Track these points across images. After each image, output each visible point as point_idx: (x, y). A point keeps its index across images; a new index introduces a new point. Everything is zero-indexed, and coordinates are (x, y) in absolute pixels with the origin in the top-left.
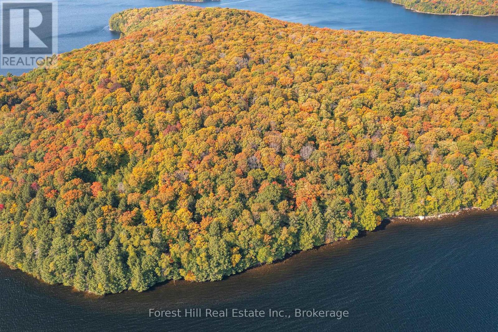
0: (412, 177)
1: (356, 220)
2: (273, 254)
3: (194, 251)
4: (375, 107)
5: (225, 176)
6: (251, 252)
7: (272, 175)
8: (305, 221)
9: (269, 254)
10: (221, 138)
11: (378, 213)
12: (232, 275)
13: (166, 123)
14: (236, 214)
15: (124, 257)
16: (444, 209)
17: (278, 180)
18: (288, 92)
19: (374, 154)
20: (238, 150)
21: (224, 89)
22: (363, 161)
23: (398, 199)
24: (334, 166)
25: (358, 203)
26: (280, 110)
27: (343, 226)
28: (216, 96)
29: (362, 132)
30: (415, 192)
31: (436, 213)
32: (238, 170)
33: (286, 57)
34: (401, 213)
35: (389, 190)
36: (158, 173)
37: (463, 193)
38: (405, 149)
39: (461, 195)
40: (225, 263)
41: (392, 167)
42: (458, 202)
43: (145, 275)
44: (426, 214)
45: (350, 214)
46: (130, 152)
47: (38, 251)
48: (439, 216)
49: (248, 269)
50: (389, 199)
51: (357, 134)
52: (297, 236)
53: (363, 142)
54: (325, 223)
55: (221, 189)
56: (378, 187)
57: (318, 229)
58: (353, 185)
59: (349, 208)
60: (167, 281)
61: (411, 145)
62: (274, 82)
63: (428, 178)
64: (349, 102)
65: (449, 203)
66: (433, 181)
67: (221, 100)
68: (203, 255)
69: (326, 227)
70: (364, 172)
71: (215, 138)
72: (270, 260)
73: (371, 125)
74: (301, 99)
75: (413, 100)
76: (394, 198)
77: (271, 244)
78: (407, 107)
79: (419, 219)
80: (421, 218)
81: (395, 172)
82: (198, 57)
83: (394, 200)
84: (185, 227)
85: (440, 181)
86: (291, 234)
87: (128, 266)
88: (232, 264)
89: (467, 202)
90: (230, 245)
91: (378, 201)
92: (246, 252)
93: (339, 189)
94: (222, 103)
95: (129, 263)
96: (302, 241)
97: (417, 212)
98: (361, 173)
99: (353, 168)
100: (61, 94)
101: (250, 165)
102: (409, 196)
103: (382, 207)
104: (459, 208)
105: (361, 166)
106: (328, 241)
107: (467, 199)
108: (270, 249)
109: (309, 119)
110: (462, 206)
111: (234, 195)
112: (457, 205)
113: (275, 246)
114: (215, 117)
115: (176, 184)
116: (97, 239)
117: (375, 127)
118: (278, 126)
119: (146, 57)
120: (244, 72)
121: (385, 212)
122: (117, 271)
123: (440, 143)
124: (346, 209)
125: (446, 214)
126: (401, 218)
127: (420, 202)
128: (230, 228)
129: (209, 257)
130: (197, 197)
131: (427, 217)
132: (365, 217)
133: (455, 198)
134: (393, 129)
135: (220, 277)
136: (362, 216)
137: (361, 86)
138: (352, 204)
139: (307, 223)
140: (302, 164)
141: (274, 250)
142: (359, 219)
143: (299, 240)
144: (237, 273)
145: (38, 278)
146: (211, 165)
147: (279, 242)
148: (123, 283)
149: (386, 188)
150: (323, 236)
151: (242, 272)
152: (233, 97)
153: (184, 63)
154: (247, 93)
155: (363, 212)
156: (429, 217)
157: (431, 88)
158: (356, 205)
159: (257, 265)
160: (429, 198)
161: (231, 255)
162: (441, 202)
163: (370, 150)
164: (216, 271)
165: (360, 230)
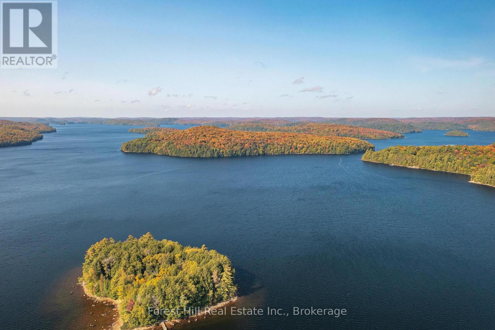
3: (226, 151)
4: (263, 138)
5: (230, 142)
7: (239, 143)
9: (240, 153)
10: (227, 138)
11: (263, 152)
13: (213, 137)
14: (233, 147)
16: (278, 153)
17: (241, 144)
20: (231, 140)
24: (253, 143)
25: (258, 149)
26: (240, 136)
32: (232, 142)
36: (215, 142)
43: (218, 153)
46: (206, 141)
52: (246, 152)
54: (251, 150)
55: (229, 144)
58: (257, 146)
70: (260, 145)
76: (266, 150)
81: (267, 146)
84: (223, 148)
88: (233, 154)
95: (214, 152)
101: (234, 142)
106: (252, 155)
115: (220, 143)
117: (263, 140)
121: (264, 152)
122: (212, 153)
127: (272, 150)
129: (229, 151)
130: (225, 145)
146: (226, 141)
147: (242, 152)
162: (277, 151)
165: (259, 153)
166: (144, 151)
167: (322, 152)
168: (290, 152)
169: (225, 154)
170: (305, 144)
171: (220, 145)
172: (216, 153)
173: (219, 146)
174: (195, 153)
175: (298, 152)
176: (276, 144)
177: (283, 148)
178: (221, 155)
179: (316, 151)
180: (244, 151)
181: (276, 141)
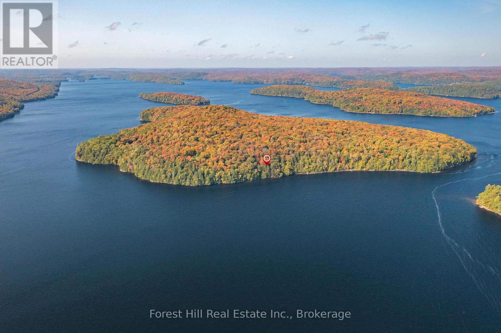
0: (304, 160)
3: (226, 173)
4: (293, 139)
5: (235, 155)
6: (245, 175)
7: (251, 156)
9: (251, 177)
10: (232, 145)
11: (291, 170)
12: (238, 183)
13: (209, 142)
14: (239, 165)
15: (203, 174)
16: (316, 171)
17: (254, 157)
18: (258, 134)
19: (291, 152)
20: (238, 149)
21: (230, 133)
22: (286, 154)
23: (299, 166)
24: (274, 154)
25: (283, 165)
26: (254, 139)
27: (277, 171)
28: (227, 134)
29: (286, 146)
30: (305, 164)
32: (239, 154)
33: (257, 124)
34: (300, 171)
35: (295, 163)
36: (210, 155)
37: (323, 165)
38: (303, 152)
40: (236, 177)
41: (297, 156)
42: (321, 168)
43: (211, 179)
44: (309, 172)
45: (279, 168)
46: (197, 151)
47: (173, 174)
48: (314, 173)
49: (244, 181)
50: (295, 166)
51: (284, 147)
52: (261, 173)
53: (287, 149)
54: (270, 169)
55: (233, 158)
56: (291, 161)
57: (268, 171)
58: (281, 161)
60: (217, 184)
61: (306, 151)
62: (252, 131)
63: (310, 160)
64: (283, 137)
65: (318, 168)
66: (312, 161)
67: (229, 136)
68: (229, 174)
69: (271, 171)
70: (286, 158)
71: (230, 145)
72: (251, 179)
73: (290, 144)
74: (263, 136)
75: (311, 138)
76: (297, 166)
78: (308, 140)
80: (307, 173)
81: (298, 158)
82: (216, 123)
84: (222, 168)
85: (315, 161)
86: (258, 171)
87: (205, 177)
88: (238, 178)
90: (238, 172)
91: (290, 165)
92: (243, 175)
93: (276, 160)
94: (230, 136)
95: (205, 176)
96: (262, 175)
97: (305, 171)
99: (282, 156)
100: (156, 137)
101: (243, 153)
103: (292, 168)
106: (272, 177)
107: (324, 167)
109: (266, 141)
110: (323, 170)
111: (238, 160)
113: (253, 174)
114: (229, 140)
115: (218, 156)
116: (193, 170)
117: (292, 145)
118: (253, 143)
119: (191, 123)
120: (237, 128)
121: (293, 170)
122: (201, 178)
123: (317, 151)
124: (278, 166)
126: (300, 173)
127: (306, 167)
128: (237, 168)
129: (231, 175)
130: (225, 160)
132: (285, 170)
133: (320, 167)
134: (300, 146)
135: (235, 182)
137: (289, 133)
138: (280, 165)
139: (264, 169)
140: (262, 153)
141: (252, 175)
142: (283, 171)
143: (261, 175)
144: (240, 182)
145: (172, 184)
146: (229, 152)
147: (254, 173)
148: (203, 182)
150: (270, 174)
151: (242, 182)
152: (234, 135)
153: (210, 125)
154: (240, 134)
155: (284, 168)
156: (311, 173)
157: (321, 135)
158: (282, 166)
159: (247, 180)
160: (310, 166)
161: (238, 175)
162: (314, 167)
163: (289, 151)
164: (233, 179)
165: (284, 174)
166: (102, 162)
167: (392, 167)
168: (338, 169)
169: (224, 180)
170: (362, 152)
171: (217, 162)
172: (207, 178)
173: (215, 163)
174: (173, 178)
175: (351, 167)
176: (314, 153)
177: (325, 163)
178: (218, 181)
179: (382, 167)
180: (257, 173)
181: (314, 148)
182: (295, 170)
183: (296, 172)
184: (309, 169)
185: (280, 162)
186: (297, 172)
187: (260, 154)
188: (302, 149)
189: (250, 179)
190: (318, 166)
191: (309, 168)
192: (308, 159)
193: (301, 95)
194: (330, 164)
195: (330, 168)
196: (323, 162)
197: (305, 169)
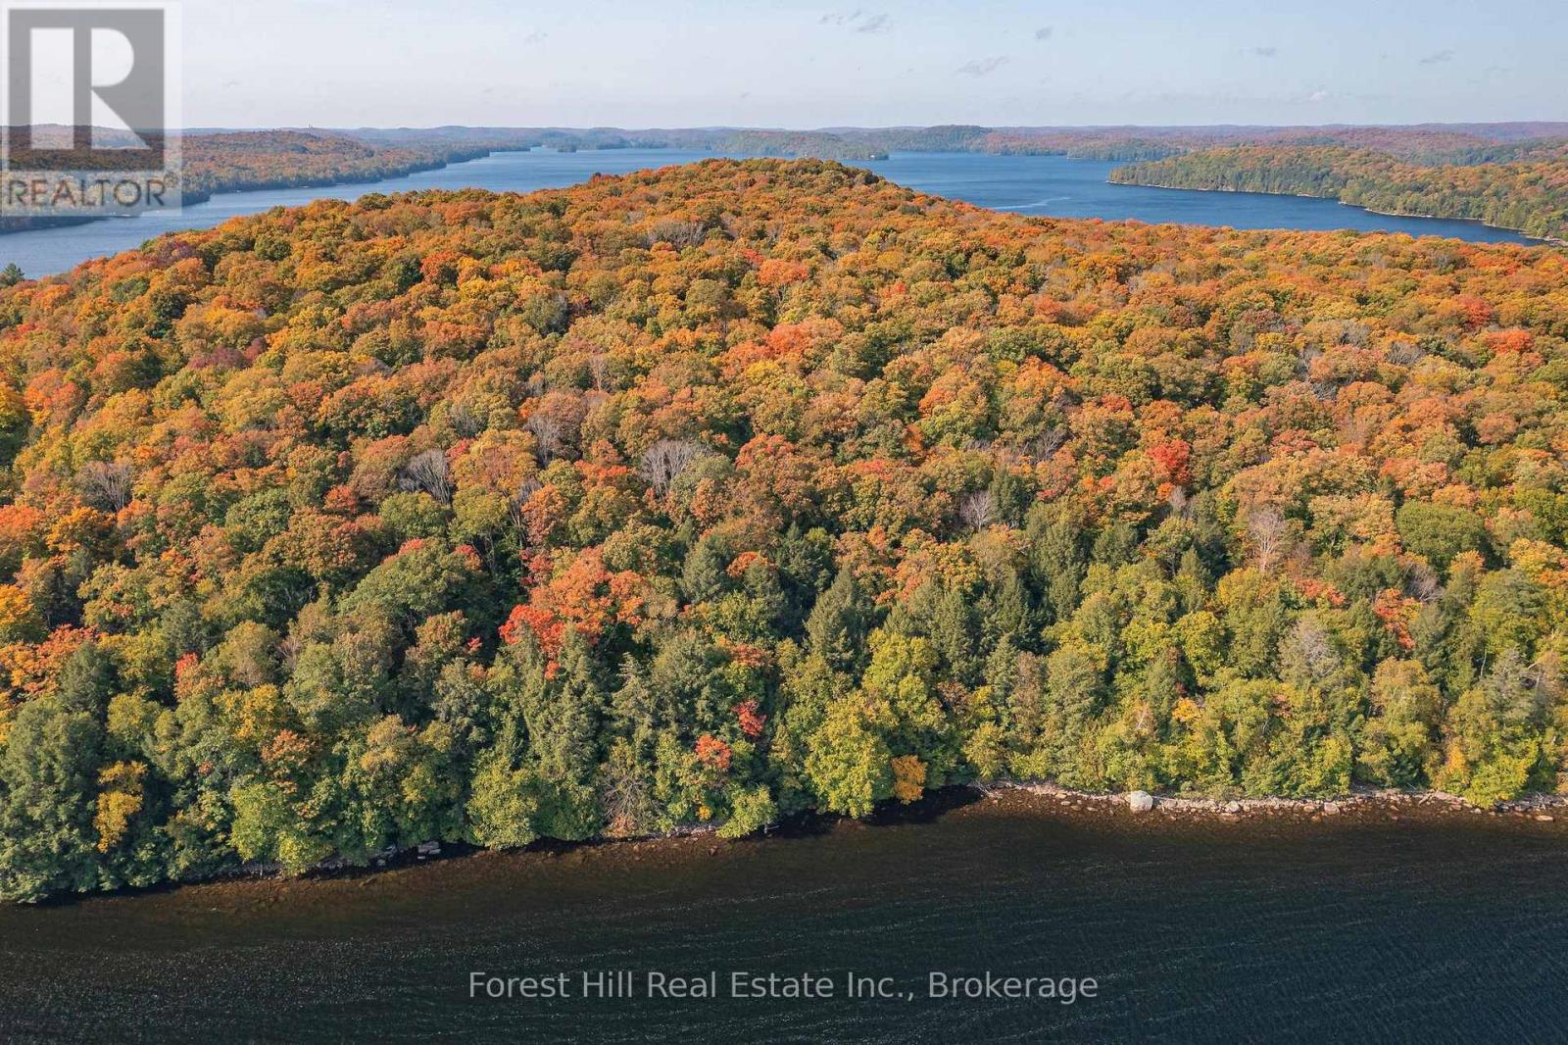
0: (1121, 613)
1: (781, 751)
2: (302, 826)
6: (208, 797)
8: (515, 711)
12: (97, 892)
19: (982, 507)
22: (910, 523)
23: (1028, 694)
27: (689, 760)
29: (965, 430)
30: (1118, 684)
31: (1219, 789)
34: (1037, 763)
35: (987, 652)
37: (1369, 708)
38: (1137, 507)
39: (1352, 716)
41: (1047, 565)
42: (1333, 749)
44: (1166, 786)
45: (745, 719)
48: (1234, 806)
49: (187, 879)
50: (982, 693)
51: (939, 436)
53: (953, 461)
56: (937, 626)
59: (741, 688)
61: (1176, 502)
63: (1201, 624)
65: (1287, 746)
66: (1223, 642)
69: (601, 755)
72: (294, 849)
75: (1275, 365)
77: (304, 782)
78: (1237, 379)
79: (1126, 806)
80: (1137, 800)
83: (1010, 700)
85: (1257, 644)
86: (419, 752)
89: (1384, 754)
91: (915, 683)
92: (180, 796)
96: (479, 802)
97: (1113, 767)
98: (886, 570)
99: (850, 550)
102: (1074, 683)
103: (931, 717)
104: (1344, 779)
105: (896, 544)
107: (1387, 740)
108: (293, 799)
110: (1360, 778)
112: (1329, 764)
113: (322, 791)
123: (1319, 504)
124: (726, 690)
125: (1274, 802)
126: (1039, 791)
131: (1167, 804)
132: (825, 743)
133: (1325, 731)
134: (1123, 439)
136: (813, 741)
139: (520, 721)
141: (310, 807)
142: (801, 750)
143: (466, 792)
144: (125, 889)
149: (977, 639)
150: (586, 791)
151: (150, 889)
155: (820, 720)
156: (1183, 804)
157: (1385, 344)
159: (231, 867)
160: (1185, 709)
161: (90, 790)
163: (969, 495)
164: (15, 848)
182: (979, 748)
183: (986, 772)
184: (1168, 750)
185: (789, 624)
186: (1004, 772)
187: (573, 504)
188: (1129, 476)
189: (270, 846)
190: (1298, 727)
191: (1164, 728)
192: (1173, 618)
193: (1327, 183)
194: (1472, 701)
195: (1456, 760)
196: (1369, 666)
197: (1101, 747)
